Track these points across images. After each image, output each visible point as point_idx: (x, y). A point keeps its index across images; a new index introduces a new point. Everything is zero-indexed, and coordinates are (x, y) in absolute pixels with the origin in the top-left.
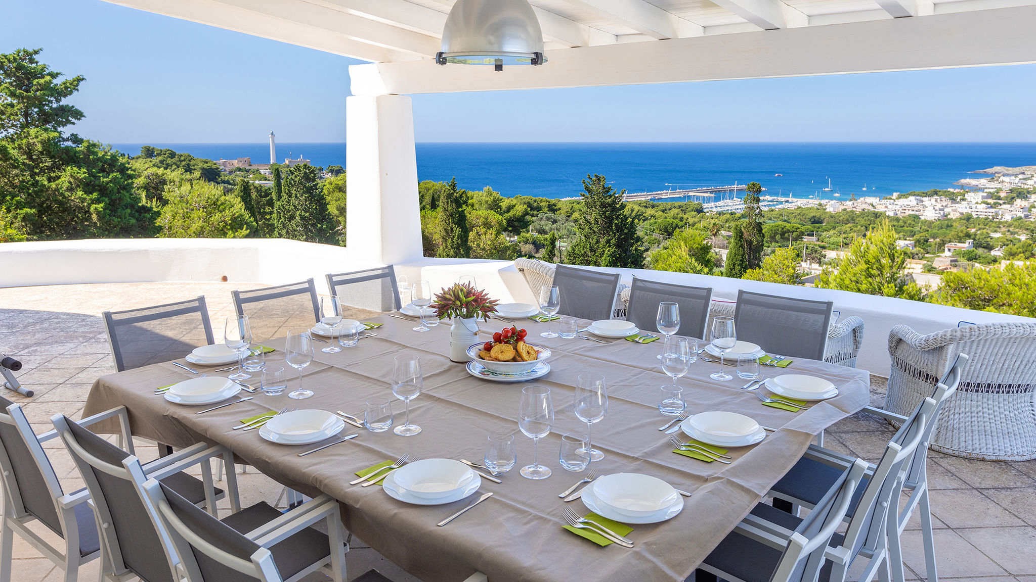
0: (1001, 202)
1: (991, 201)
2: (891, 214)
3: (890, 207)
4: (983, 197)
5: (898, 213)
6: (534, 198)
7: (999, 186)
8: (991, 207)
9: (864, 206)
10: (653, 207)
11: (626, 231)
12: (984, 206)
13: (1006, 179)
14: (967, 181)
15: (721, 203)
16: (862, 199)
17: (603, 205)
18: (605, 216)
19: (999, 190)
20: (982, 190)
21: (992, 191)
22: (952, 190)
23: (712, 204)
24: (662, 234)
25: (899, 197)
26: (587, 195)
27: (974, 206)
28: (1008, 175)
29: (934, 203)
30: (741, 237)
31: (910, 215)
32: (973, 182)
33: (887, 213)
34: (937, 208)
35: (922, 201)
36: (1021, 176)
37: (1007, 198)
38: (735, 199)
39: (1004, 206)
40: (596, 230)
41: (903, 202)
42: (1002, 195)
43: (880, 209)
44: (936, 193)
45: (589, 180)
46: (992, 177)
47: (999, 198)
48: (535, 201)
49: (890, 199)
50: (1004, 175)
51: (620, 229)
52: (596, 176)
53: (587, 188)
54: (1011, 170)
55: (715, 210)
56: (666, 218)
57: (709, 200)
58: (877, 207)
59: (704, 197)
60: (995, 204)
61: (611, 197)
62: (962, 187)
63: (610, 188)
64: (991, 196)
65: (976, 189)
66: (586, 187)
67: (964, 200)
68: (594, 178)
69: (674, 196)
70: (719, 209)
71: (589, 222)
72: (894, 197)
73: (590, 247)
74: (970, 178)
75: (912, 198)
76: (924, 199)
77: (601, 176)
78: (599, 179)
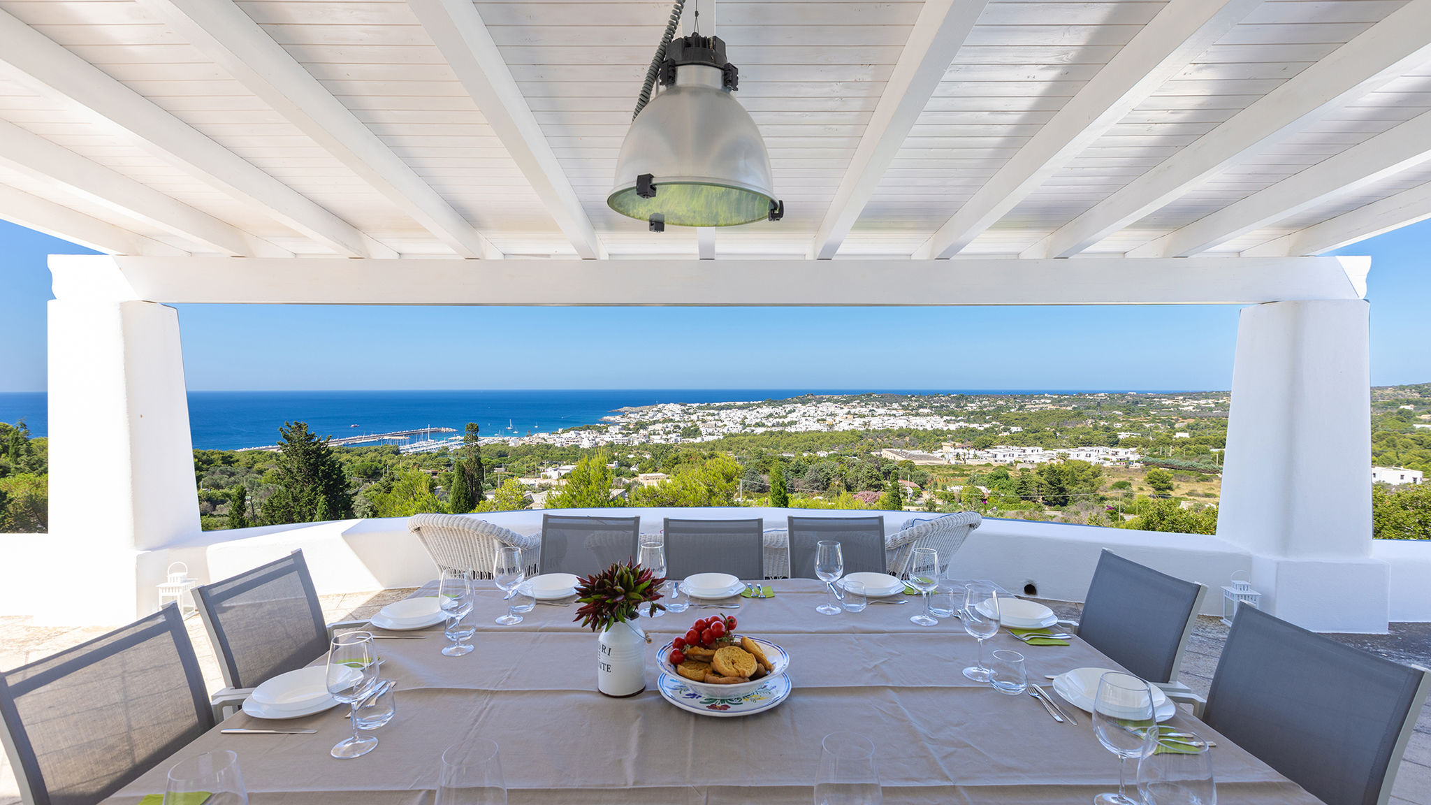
0: (631, 432)
1: (624, 432)
2: (559, 445)
3: (557, 440)
4: (619, 429)
5: (564, 444)
6: (203, 451)
7: (629, 420)
8: (625, 436)
9: (538, 440)
10: (348, 452)
11: (335, 477)
12: (621, 435)
13: (632, 415)
14: (608, 417)
15: (416, 445)
16: (536, 435)
17: (307, 453)
18: (309, 463)
19: (629, 424)
20: (618, 424)
21: (624, 424)
22: (599, 425)
23: (408, 446)
24: (362, 477)
25: (563, 432)
26: (286, 443)
27: (614, 436)
28: (633, 413)
29: (588, 435)
30: (464, 472)
31: (572, 445)
32: (612, 418)
33: (556, 445)
34: (590, 439)
35: (580, 434)
36: (641, 413)
37: (634, 429)
38: (429, 440)
39: (633, 435)
40: (300, 479)
41: (566, 435)
42: (631, 427)
43: (551, 442)
44: (588, 428)
45: (288, 428)
46: (623, 415)
47: (629, 429)
48: (204, 454)
49: (557, 433)
50: (630, 413)
51: (327, 475)
52: (297, 424)
53: (286, 437)
54: (634, 409)
55: (411, 451)
56: (363, 461)
57: (404, 443)
58: (548, 440)
59: (399, 440)
60: (627, 433)
61: (315, 444)
62: (605, 422)
63: (313, 435)
64: (624, 428)
65: (614, 424)
66: (285, 435)
67: (607, 432)
68: (293, 426)
69: (369, 441)
70: (415, 450)
71: (290, 471)
72: (559, 432)
73: (293, 497)
74: (609, 416)
75: (572, 432)
76: (581, 432)
77: (302, 423)
78: (300, 427)
